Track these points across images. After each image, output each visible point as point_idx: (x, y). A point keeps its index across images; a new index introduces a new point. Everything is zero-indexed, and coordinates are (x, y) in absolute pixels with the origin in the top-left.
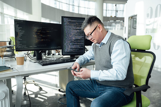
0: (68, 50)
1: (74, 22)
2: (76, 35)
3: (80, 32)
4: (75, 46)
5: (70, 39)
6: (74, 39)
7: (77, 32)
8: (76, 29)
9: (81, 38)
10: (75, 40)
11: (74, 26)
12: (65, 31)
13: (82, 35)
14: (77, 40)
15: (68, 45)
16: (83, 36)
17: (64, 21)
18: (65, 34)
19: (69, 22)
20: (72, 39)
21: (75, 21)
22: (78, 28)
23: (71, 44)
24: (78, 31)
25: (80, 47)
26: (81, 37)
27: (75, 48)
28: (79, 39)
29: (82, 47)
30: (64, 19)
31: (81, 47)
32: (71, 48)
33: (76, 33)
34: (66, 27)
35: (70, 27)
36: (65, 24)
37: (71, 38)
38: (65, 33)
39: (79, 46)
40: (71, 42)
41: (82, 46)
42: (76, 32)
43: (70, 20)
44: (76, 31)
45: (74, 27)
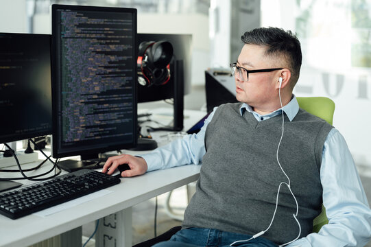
0: (75, 135)
1: (99, 26)
2: (104, 75)
3: (120, 62)
4: (101, 116)
5: (83, 90)
6: (97, 89)
7: (110, 62)
8: (107, 53)
9: (123, 83)
10: (102, 94)
11: (98, 39)
12: (64, 61)
13: (128, 74)
14: (110, 92)
15: (77, 114)
16: (131, 78)
17: (61, 21)
18: (64, 72)
19: (79, 26)
20: (91, 92)
21: (101, 21)
22: (112, 47)
23: (86, 109)
24: (113, 58)
25: (119, 121)
26: (124, 80)
27: (101, 126)
28: (115, 87)
29: (127, 120)
30: (63, 13)
31: (124, 121)
32: (87, 127)
33: (106, 67)
34: (67, 44)
35: (84, 43)
36: (67, 33)
37: (87, 86)
38: (66, 68)
39: (114, 116)
40: (86, 103)
41: (126, 116)
42: (107, 64)
43: (84, 19)
44: (105, 60)
45: (98, 46)
